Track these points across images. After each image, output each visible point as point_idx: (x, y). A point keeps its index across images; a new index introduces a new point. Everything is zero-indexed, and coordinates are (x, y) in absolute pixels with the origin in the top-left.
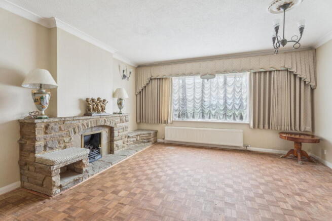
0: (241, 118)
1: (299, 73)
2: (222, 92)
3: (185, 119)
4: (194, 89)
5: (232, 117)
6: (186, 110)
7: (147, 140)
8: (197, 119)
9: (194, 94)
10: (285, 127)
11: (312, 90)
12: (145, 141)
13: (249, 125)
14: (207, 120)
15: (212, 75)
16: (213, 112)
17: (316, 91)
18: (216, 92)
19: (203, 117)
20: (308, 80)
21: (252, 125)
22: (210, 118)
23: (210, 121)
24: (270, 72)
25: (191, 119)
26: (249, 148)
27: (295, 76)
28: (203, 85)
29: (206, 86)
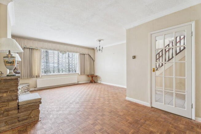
0: (75, 71)
1: (91, 56)
2: (67, 60)
3: (49, 74)
4: (54, 58)
5: (72, 71)
6: (49, 69)
7: (27, 90)
8: (56, 73)
9: (54, 60)
10: (88, 74)
11: (94, 61)
12: (26, 91)
13: (78, 74)
14: (61, 73)
15: (65, 52)
16: (64, 69)
17: (95, 62)
18: (65, 60)
19: (59, 72)
20: (93, 59)
21: (80, 74)
22: (62, 72)
23: (62, 73)
24: (84, 54)
25: (52, 74)
26: (79, 83)
27: (90, 57)
28: (58, 56)
29: (60, 57)
